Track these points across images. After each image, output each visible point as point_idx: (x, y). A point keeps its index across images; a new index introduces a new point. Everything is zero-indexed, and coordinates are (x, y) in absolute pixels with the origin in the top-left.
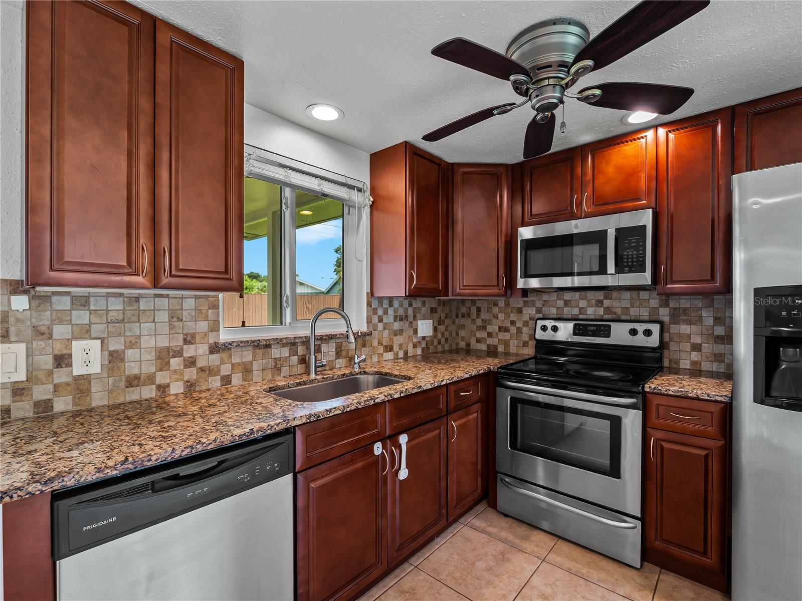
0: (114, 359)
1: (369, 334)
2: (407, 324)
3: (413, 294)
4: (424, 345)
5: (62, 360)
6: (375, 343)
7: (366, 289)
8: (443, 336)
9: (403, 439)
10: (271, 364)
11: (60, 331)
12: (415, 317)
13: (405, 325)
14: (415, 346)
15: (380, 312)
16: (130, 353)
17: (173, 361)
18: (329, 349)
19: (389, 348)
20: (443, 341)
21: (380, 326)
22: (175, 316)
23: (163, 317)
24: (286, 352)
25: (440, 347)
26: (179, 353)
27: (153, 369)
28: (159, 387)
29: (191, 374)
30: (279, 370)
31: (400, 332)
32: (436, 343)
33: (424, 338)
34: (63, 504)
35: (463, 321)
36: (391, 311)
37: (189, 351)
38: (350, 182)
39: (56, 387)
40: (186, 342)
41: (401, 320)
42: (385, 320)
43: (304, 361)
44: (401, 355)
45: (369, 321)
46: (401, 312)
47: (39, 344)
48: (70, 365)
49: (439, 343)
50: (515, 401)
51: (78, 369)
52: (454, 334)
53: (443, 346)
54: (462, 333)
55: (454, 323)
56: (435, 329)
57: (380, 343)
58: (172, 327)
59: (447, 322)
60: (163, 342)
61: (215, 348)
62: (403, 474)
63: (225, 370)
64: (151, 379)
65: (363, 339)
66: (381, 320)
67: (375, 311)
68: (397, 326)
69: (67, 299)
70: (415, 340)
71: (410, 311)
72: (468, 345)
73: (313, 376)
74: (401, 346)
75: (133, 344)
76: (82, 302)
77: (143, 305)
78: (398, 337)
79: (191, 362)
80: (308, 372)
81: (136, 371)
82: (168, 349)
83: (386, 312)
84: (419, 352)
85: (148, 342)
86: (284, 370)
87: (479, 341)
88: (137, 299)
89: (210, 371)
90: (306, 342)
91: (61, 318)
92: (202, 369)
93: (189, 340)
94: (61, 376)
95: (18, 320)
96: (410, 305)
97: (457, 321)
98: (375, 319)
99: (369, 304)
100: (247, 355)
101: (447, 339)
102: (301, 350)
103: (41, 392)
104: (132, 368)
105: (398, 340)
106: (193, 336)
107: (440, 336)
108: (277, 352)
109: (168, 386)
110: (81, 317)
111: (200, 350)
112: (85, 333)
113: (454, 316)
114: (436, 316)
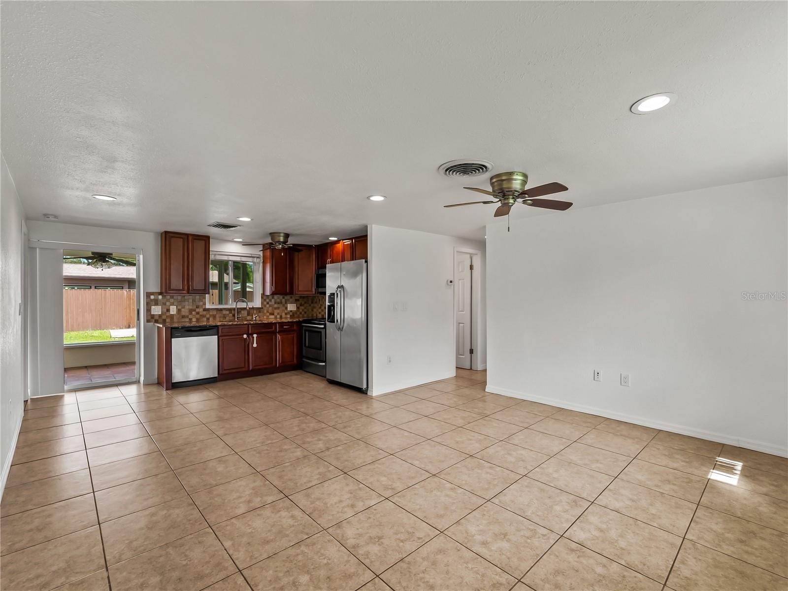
0: (179, 311)
1: (262, 308)
2: (282, 305)
3: (273, 294)
4: (291, 314)
5: (168, 310)
6: (266, 312)
7: (261, 292)
8: (303, 310)
9: (255, 336)
10: (222, 316)
11: (168, 303)
12: (286, 303)
13: (281, 306)
14: (286, 314)
15: (268, 300)
16: (183, 310)
17: (193, 313)
18: (244, 313)
19: (272, 314)
20: (303, 313)
21: (268, 306)
22: (194, 301)
23: (191, 301)
24: (228, 312)
25: (301, 316)
26: (195, 310)
27: (188, 314)
28: (189, 319)
29: (198, 316)
30: (225, 318)
31: (278, 308)
32: (298, 313)
33: (291, 311)
34: (173, 330)
35: (316, 305)
36: (273, 300)
37: (197, 310)
38: (253, 256)
39: (167, 316)
40: (197, 308)
41: (278, 304)
42: (270, 303)
43: (234, 315)
44: (278, 317)
45: (262, 303)
46: (278, 300)
47: (164, 306)
48: (170, 311)
49: (301, 313)
50: (306, 331)
51: (172, 313)
52: (310, 310)
53: (303, 315)
54: (315, 310)
55: (310, 305)
56: (298, 308)
57: (268, 312)
58: (193, 303)
59: (305, 305)
60: (191, 307)
61: (205, 310)
62: (255, 345)
63: (208, 316)
64: (187, 317)
65: (259, 310)
66: (268, 303)
67: (265, 300)
68: (276, 306)
69: (169, 296)
70: (286, 311)
71: (283, 300)
72: (317, 315)
73: (236, 320)
74: (278, 314)
75: (183, 307)
76: (172, 297)
77: (186, 298)
78: (277, 310)
79: (198, 313)
80: (235, 319)
81: (184, 314)
82: (192, 309)
83: (271, 301)
84: (289, 316)
85: (187, 307)
86: (227, 318)
87: (319, 313)
88: (184, 296)
89: (204, 316)
90: (234, 309)
91: (168, 300)
92: (201, 315)
93: (198, 307)
94: (168, 314)
95: (160, 301)
96: (283, 298)
97: (312, 305)
98: (265, 303)
99: (262, 298)
100: (215, 313)
101: (305, 313)
102: (233, 312)
103: (164, 317)
104: (183, 313)
105: (276, 312)
106: (199, 306)
107: (301, 311)
108: (224, 312)
109: (192, 319)
110: (172, 300)
111: (200, 310)
112: (172, 304)
113: (310, 302)
114: (299, 303)
